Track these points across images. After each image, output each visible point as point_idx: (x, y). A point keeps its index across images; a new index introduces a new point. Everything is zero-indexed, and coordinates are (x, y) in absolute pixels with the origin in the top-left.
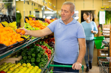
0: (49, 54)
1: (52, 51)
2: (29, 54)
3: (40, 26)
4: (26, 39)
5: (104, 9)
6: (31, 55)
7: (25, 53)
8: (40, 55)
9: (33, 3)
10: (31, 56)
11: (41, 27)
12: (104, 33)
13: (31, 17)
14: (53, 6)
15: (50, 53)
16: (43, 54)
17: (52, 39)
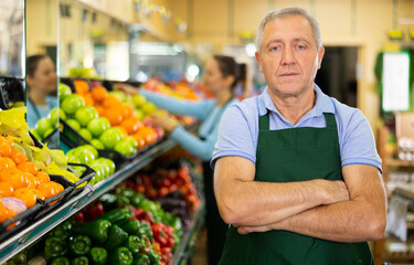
0: (163, 246)
1: (177, 232)
2: (79, 248)
3: (124, 119)
4: (70, 184)
5: (400, 39)
6: (88, 255)
7: (58, 243)
8: (126, 253)
9: (85, 12)
10: (85, 259)
11: (128, 123)
12: (405, 152)
13: (84, 80)
14: (176, 27)
15: (168, 244)
16: (142, 250)
17: (173, 174)
